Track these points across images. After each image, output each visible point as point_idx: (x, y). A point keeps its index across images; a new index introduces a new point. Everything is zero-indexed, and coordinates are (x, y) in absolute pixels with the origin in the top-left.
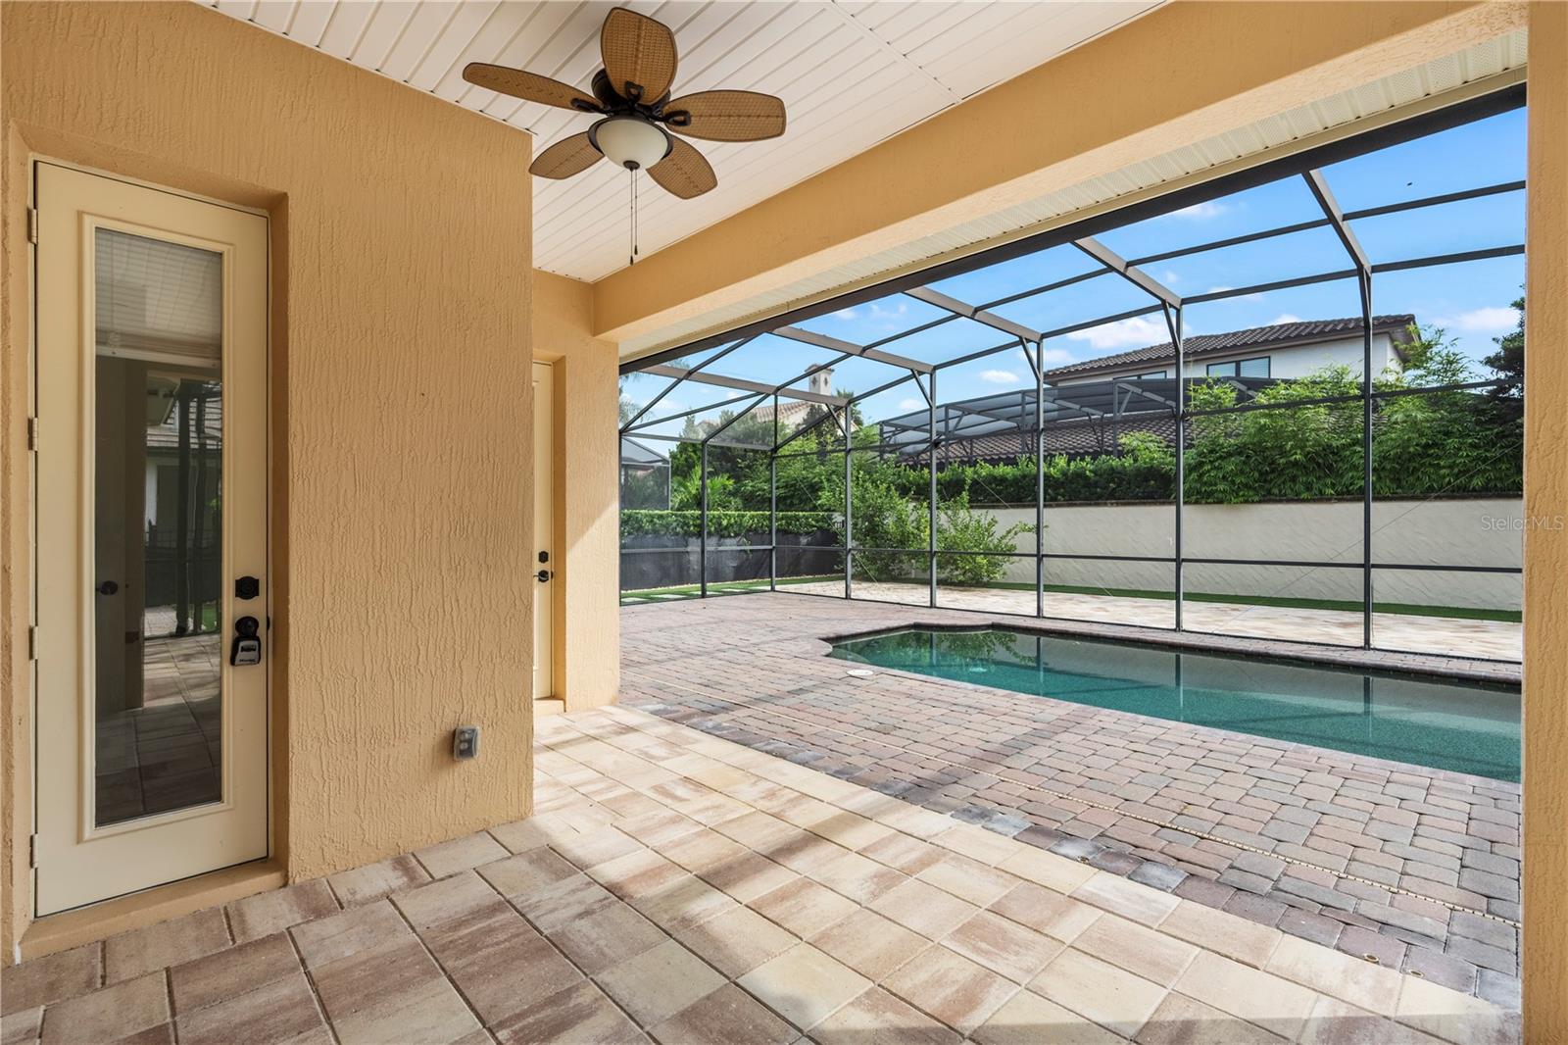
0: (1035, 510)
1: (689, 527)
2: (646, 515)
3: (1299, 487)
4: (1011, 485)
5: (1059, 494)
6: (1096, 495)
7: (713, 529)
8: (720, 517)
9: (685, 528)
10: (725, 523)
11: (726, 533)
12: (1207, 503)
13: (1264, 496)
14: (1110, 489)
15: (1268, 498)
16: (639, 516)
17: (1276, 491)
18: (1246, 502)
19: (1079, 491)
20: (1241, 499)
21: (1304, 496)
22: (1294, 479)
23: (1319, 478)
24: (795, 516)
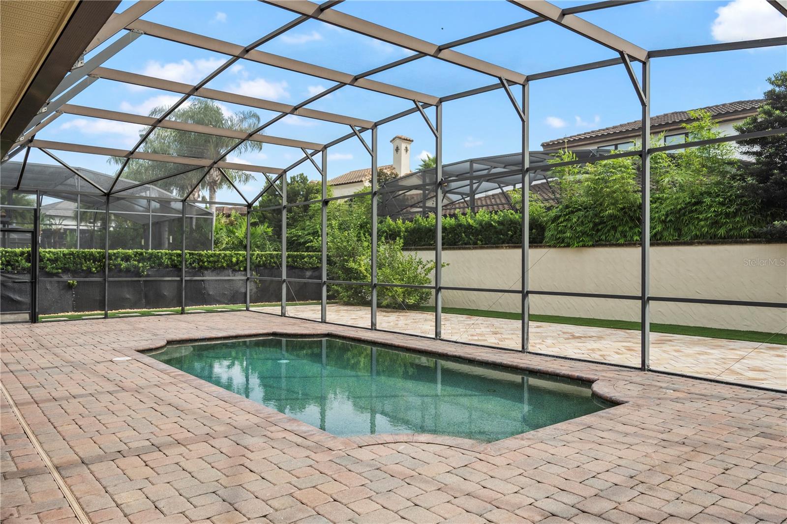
0: (434, 252)
1: (204, 263)
2: (166, 254)
3: (618, 235)
4: (450, 232)
5: (478, 239)
6: (501, 241)
7: (225, 265)
8: (232, 256)
9: (201, 263)
10: (234, 260)
11: (237, 267)
12: (559, 247)
13: (597, 241)
14: (509, 236)
15: (598, 244)
16: (160, 254)
17: (603, 237)
18: (584, 246)
19: (491, 238)
20: (581, 244)
21: (622, 241)
22: (614, 228)
23: (631, 228)
24: (301, 255)
